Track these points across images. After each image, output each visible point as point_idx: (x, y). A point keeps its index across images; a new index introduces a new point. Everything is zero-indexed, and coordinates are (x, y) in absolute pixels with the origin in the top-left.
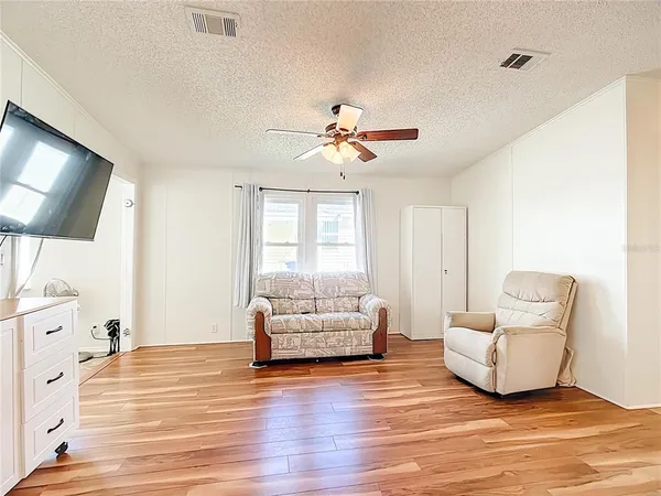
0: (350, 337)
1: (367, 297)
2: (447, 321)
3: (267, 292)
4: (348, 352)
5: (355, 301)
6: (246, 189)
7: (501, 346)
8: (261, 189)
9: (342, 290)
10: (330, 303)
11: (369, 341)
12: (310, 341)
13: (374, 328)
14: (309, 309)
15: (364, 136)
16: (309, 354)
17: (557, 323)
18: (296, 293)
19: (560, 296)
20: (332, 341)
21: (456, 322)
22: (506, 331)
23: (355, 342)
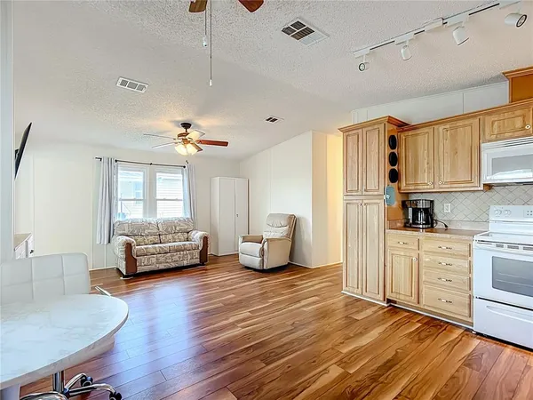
0: (187, 254)
1: (194, 232)
2: (241, 240)
3: (126, 232)
4: (185, 263)
5: (186, 235)
6: (105, 160)
7: (265, 247)
8: (116, 161)
9: (178, 228)
10: (170, 236)
11: (197, 256)
12: (162, 259)
13: (200, 248)
14: (156, 241)
15: (200, 142)
16: (162, 267)
17: (288, 235)
18: (146, 232)
19: (289, 223)
20: (176, 258)
21: (245, 240)
22: (267, 240)
23: (189, 257)
